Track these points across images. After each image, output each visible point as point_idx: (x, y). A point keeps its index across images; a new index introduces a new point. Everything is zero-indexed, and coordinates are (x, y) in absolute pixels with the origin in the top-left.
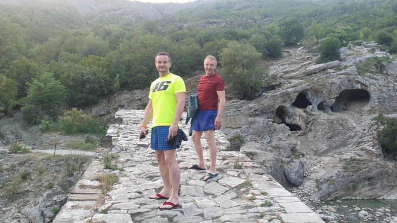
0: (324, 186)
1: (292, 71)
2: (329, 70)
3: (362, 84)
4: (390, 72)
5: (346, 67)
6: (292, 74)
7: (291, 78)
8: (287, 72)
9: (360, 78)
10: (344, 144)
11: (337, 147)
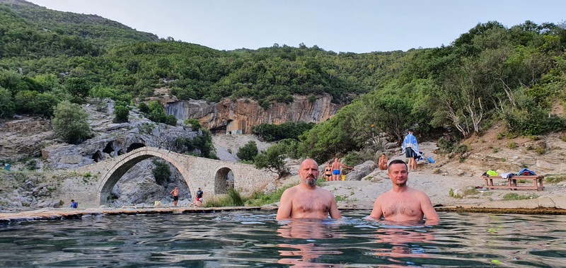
0: (132, 197)
1: (97, 126)
2: (123, 129)
3: (143, 140)
4: (154, 134)
5: (132, 128)
6: (98, 128)
7: (98, 131)
8: (94, 127)
9: (141, 136)
10: (137, 176)
11: (133, 178)
